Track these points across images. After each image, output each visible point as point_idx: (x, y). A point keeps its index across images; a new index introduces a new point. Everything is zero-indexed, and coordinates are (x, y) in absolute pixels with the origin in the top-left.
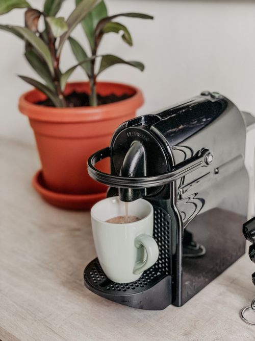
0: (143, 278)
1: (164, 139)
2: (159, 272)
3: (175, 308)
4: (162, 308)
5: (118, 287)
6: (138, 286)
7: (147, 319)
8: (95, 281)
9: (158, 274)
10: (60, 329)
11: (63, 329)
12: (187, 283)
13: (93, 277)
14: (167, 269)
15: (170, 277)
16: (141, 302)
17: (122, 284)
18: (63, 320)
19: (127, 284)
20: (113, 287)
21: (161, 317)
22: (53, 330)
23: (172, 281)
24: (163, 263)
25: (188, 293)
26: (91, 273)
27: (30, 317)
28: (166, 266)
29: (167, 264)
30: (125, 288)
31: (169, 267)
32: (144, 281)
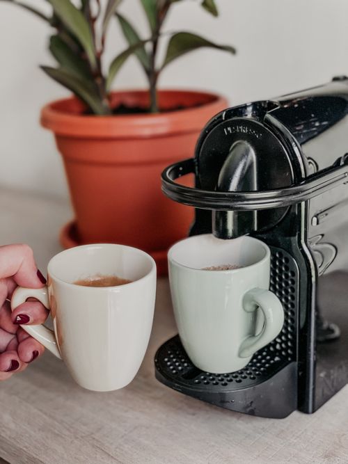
0: (252, 366)
1: (290, 135)
2: (277, 356)
3: (304, 416)
4: (282, 415)
5: (213, 379)
6: (245, 377)
7: (260, 433)
8: (174, 371)
9: (277, 359)
10: (117, 450)
11: (122, 450)
12: (322, 375)
13: (171, 365)
14: (289, 351)
15: (296, 364)
16: (252, 402)
17: (219, 375)
18: (123, 437)
19: (228, 375)
20: (205, 379)
21: (283, 431)
22: (106, 453)
23: (299, 371)
24: (283, 341)
25: (323, 391)
26: (166, 360)
27: (67, 433)
28: (288, 347)
29: (289, 344)
30: (225, 381)
31: (293, 349)
32: (255, 370)
